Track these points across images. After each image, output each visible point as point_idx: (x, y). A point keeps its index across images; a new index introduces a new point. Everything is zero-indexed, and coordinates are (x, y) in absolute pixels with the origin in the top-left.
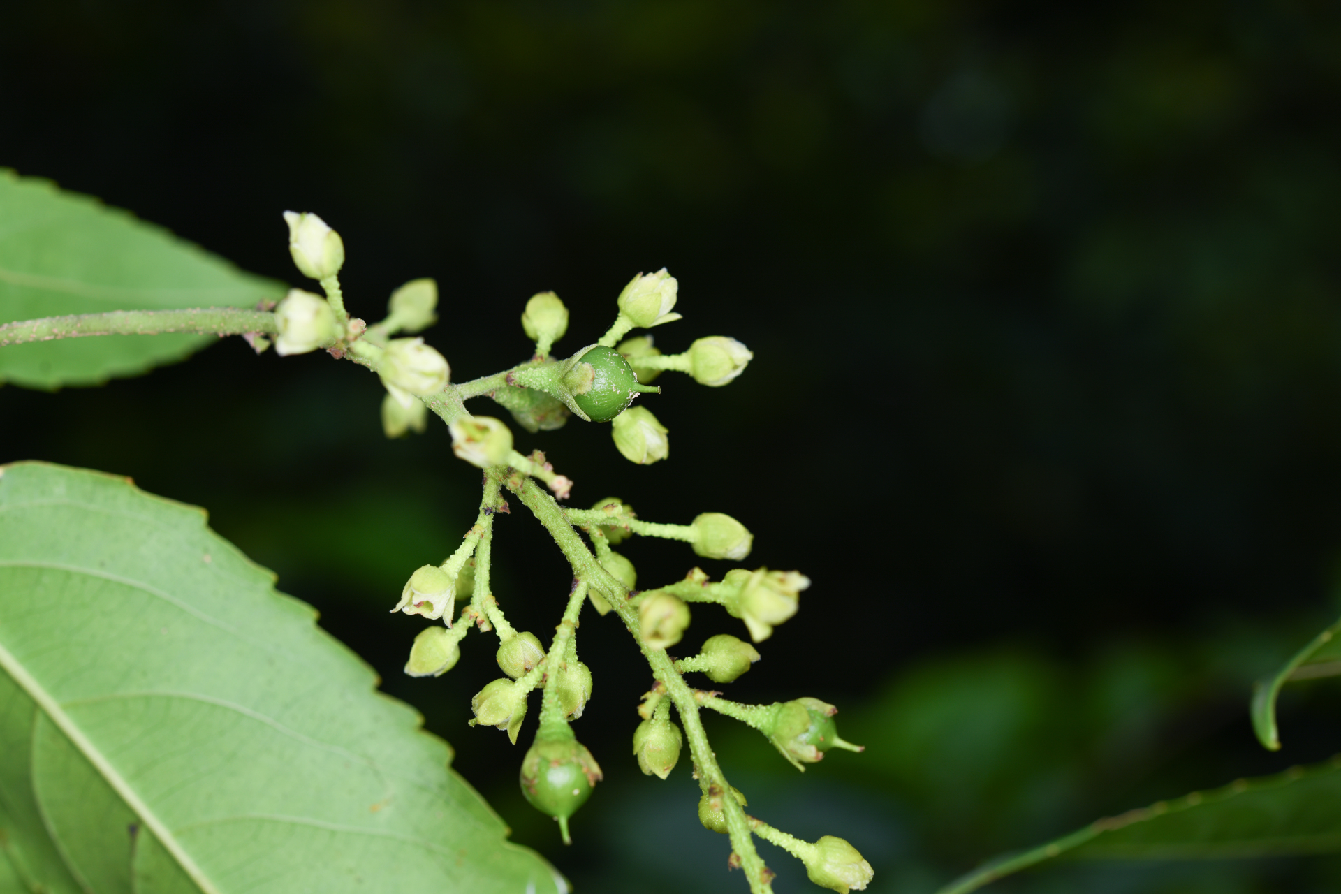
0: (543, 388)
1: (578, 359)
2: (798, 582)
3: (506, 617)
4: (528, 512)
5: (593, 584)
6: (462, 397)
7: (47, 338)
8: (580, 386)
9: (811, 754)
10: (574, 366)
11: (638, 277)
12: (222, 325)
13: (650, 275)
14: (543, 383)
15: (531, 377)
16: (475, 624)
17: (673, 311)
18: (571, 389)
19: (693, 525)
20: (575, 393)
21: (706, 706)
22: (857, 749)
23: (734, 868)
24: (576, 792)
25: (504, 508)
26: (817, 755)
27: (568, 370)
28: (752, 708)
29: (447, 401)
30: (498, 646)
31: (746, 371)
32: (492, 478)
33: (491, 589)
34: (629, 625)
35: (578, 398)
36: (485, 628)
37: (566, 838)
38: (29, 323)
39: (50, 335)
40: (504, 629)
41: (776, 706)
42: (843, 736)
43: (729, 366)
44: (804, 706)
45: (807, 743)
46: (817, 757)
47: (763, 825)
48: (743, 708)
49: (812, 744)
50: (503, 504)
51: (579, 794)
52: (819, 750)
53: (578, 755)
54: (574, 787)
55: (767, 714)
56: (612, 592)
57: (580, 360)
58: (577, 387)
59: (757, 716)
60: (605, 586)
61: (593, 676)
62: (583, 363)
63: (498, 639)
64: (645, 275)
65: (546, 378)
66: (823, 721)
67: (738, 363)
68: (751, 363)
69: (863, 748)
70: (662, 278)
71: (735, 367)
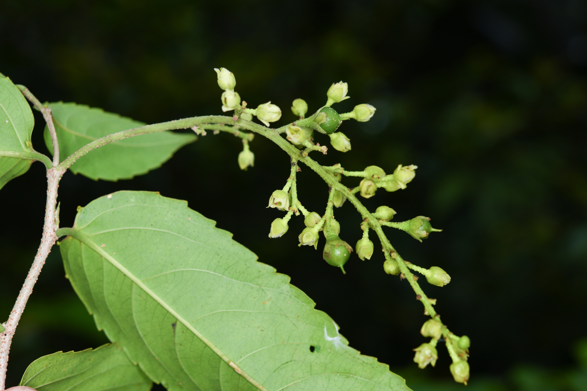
0: (307, 125)
1: (319, 112)
2: (414, 167)
3: (305, 208)
4: (309, 168)
5: (337, 188)
6: (278, 132)
7: (123, 138)
8: (321, 120)
9: (424, 234)
10: (318, 114)
11: (333, 84)
12: (186, 124)
13: (337, 83)
14: (307, 123)
15: (302, 122)
16: (294, 213)
17: (347, 95)
18: (318, 123)
19: (365, 171)
20: (320, 124)
21: (384, 225)
22: (440, 231)
23: (402, 279)
24: (345, 255)
25: (299, 169)
26: (427, 234)
27: (316, 116)
28: (400, 223)
29: (274, 134)
30: (304, 218)
31: (374, 115)
32: (294, 158)
33: (298, 199)
34: (352, 201)
35: (321, 125)
36: (298, 214)
37: (344, 272)
38: (116, 134)
39: (124, 137)
40: (305, 212)
41: (408, 222)
42: (434, 227)
43: (369, 113)
44: (419, 218)
45: (422, 230)
46: (426, 235)
47: (410, 264)
48: (397, 223)
49: (424, 230)
50: (299, 168)
51: (346, 256)
52: (427, 232)
53: (343, 243)
54: (344, 253)
55: (406, 223)
56: (344, 190)
57: (320, 112)
58: (321, 121)
59: (402, 226)
60: (341, 188)
61: (340, 224)
62: (321, 112)
63: (304, 216)
64: (335, 84)
65: (308, 121)
66: (427, 222)
67: (372, 111)
68: (376, 111)
69: (442, 230)
70: (341, 84)
71: (371, 113)
